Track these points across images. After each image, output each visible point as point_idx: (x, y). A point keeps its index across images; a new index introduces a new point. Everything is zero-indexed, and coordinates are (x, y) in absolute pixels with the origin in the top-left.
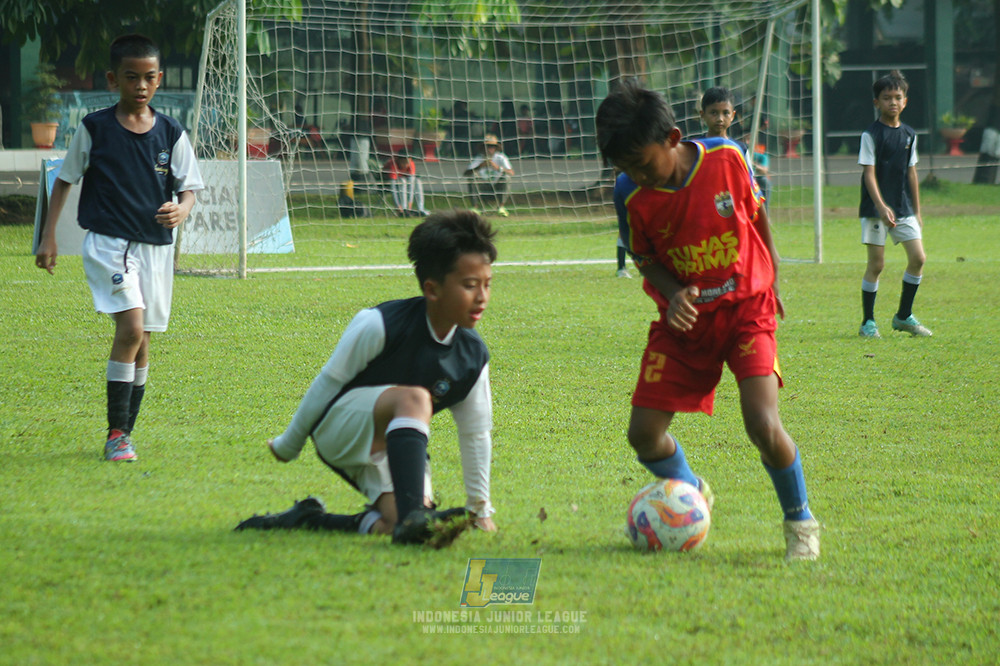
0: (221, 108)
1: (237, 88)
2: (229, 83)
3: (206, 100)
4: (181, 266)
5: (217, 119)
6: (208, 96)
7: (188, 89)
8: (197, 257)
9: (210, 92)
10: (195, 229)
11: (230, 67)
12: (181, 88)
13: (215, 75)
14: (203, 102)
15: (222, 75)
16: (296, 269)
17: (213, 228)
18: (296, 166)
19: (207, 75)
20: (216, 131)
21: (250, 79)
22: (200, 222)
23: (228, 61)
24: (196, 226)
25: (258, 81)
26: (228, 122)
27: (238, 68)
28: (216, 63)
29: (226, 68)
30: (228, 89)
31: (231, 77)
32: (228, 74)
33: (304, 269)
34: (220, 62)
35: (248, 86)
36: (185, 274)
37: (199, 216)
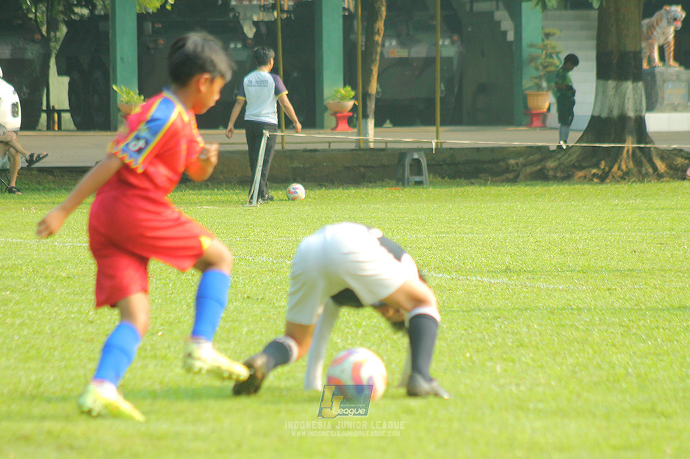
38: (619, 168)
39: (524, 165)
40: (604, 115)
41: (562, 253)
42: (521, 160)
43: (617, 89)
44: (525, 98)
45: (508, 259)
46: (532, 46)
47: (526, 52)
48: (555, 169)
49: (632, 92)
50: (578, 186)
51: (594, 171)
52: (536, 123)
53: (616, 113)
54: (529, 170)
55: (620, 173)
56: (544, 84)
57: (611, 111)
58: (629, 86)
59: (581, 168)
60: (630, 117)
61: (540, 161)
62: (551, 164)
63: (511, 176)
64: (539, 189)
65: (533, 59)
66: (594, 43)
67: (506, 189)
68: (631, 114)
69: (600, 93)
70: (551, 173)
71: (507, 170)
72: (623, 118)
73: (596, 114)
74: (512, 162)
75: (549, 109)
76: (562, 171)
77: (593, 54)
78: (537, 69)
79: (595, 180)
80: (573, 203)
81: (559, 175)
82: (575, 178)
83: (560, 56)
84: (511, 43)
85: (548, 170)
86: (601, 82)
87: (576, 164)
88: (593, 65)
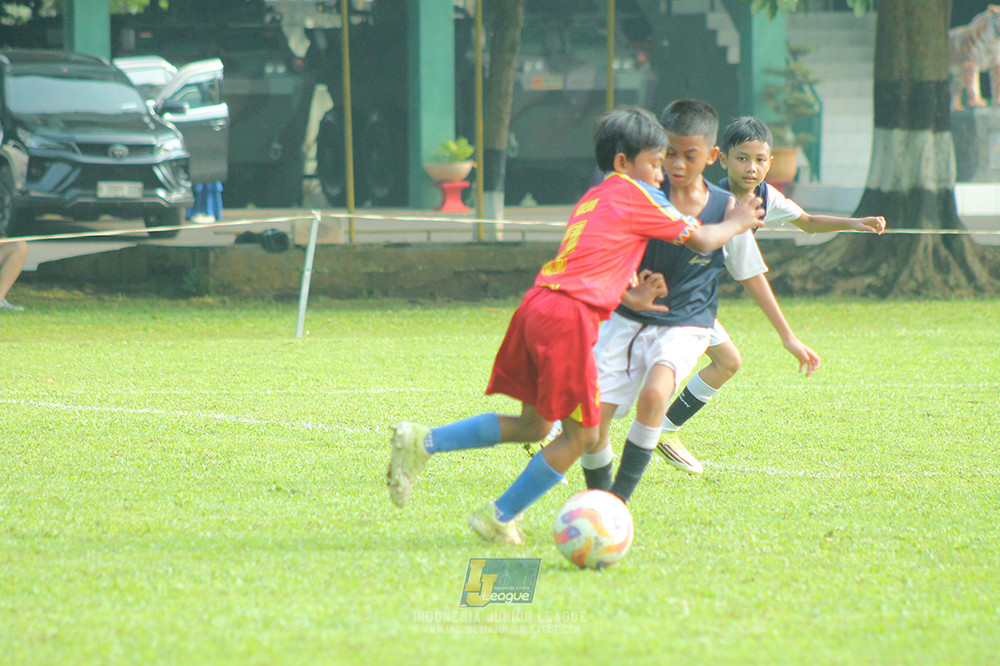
38: (911, 276)
40: (886, 187)
41: (807, 416)
43: (908, 143)
46: (769, 71)
47: (759, 81)
48: (804, 277)
49: (933, 151)
50: (841, 306)
51: (869, 280)
53: (905, 185)
55: (913, 284)
56: (789, 136)
57: (898, 180)
58: (928, 138)
59: (847, 275)
60: (929, 192)
62: (797, 268)
63: (729, 288)
65: (770, 93)
66: (869, 68)
68: (931, 185)
69: (880, 150)
70: (797, 284)
71: (726, 278)
72: (917, 193)
73: (873, 186)
75: (796, 178)
76: (816, 280)
77: (869, 85)
78: (777, 109)
79: (872, 296)
80: (831, 333)
81: (810, 286)
82: (838, 292)
83: (818, 88)
84: (734, 67)
85: (792, 279)
86: (882, 132)
87: (840, 269)
88: (868, 103)
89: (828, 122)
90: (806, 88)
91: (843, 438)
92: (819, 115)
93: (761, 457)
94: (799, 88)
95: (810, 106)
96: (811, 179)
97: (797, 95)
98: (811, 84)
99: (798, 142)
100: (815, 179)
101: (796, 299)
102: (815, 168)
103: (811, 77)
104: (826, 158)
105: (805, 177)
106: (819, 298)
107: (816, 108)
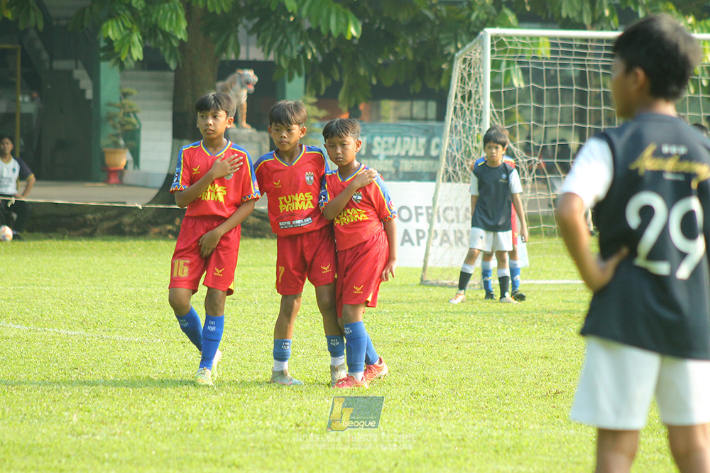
0: (467, 137)
1: (481, 120)
2: (474, 115)
3: (454, 129)
4: (428, 278)
5: (463, 147)
6: (456, 126)
7: (432, 120)
8: (444, 270)
9: (457, 124)
10: (441, 244)
11: (475, 102)
12: (426, 119)
13: (462, 108)
14: (451, 132)
15: (468, 109)
16: (531, 282)
17: (457, 244)
18: (533, 190)
19: (455, 108)
20: (463, 158)
21: (493, 112)
22: (445, 238)
23: (473, 96)
24: (442, 241)
25: (500, 113)
26: (473, 150)
27: (482, 102)
28: (463, 98)
29: (472, 102)
30: (473, 120)
31: (476, 111)
32: (474, 108)
33: (538, 282)
34: (467, 97)
35: (491, 118)
36: (432, 285)
37: (445, 233)
39: (102, 220)
41: (138, 306)
42: (98, 215)
44: (102, 155)
45: (85, 312)
46: (110, 104)
47: (104, 110)
48: (131, 225)
50: (154, 242)
51: (169, 227)
52: (113, 179)
54: (106, 225)
56: (122, 142)
59: (156, 224)
61: (116, 217)
62: (127, 220)
63: (88, 230)
64: (116, 244)
65: (110, 117)
66: (170, 103)
67: (83, 244)
70: (127, 229)
71: (85, 224)
73: (171, 171)
74: (90, 217)
75: (126, 167)
76: (139, 227)
77: (169, 114)
78: (114, 127)
79: (170, 236)
80: (149, 258)
81: (135, 230)
82: (151, 234)
83: (138, 115)
84: (89, 101)
85: (125, 226)
86: (177, 141)
87: (152, 220)
88: (169, 124)
89: (144, 135)
90: (132, 115)
91: (160, 319)
92: (138, 131)
93: (112, 330)
94: (127, 114)
95: (134, 125)
96: (134, 168)
97: (126, 119)
98: (134, 113)
99: (127, 146)
100: (136, 167)
101: (127, 237)
102: (136, 162)
103: (135, 109)
104: (143, 156)
105: (131, 166)
106: (140, 237)
107: (138, 126)
